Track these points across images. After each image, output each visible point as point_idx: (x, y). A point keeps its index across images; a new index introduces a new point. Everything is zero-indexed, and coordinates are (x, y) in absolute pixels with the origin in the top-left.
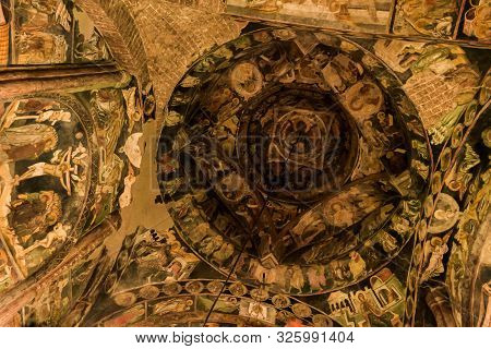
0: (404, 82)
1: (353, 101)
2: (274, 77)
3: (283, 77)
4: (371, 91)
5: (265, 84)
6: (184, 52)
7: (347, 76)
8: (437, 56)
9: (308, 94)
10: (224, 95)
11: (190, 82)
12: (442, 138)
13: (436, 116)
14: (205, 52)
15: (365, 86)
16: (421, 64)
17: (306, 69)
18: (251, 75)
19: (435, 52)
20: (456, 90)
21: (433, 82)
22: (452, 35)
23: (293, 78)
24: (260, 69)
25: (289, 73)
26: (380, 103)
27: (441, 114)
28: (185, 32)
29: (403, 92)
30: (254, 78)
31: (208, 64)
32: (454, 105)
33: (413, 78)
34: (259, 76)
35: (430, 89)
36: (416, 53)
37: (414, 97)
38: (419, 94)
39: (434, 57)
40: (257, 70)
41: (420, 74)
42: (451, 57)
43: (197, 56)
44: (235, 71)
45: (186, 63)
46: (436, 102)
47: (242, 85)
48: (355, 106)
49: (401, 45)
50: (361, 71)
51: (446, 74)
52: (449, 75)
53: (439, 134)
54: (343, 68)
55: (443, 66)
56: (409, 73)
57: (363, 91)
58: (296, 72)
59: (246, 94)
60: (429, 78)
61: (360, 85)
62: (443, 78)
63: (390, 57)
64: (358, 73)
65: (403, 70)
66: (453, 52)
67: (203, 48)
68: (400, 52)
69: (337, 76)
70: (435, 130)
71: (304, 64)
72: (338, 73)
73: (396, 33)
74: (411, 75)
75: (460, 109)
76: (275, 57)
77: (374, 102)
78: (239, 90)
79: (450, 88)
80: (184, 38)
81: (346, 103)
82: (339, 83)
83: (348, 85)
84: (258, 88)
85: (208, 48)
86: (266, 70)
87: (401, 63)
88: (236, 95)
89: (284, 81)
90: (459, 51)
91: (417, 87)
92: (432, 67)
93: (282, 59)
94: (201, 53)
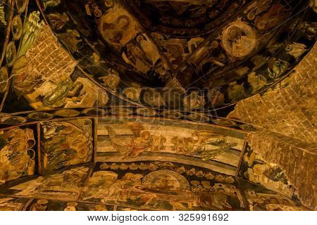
0: (76, 68)
1: (127, 26)
2: (209, 45)
3: (200, 45)
4: (112, 37)
5: (219, 37)
6: (297, 88)
7: (136, 50)
8: (53, 97)
9: (176, 22)
10: (264, 22)
11: (296, 49)
12: (30, 20)
13: (42, 40)
14: (273, 88)
15: (118, 42)
16: (64, 88)
17: (177, 55)
18: (234, 45)
19: (55, 101)
20: (30, 69)
21: (51, 72)
22: (41, 126)
23: (190, 43)
24: (224, 52)
25: (194, 49)
26: (102, 25)
27: (38, 43)
28: (292, 110)
29: (76, 56)
30: (231, 41)
31: (275, 69)
32: (28, 54)
33: (69, 74)
34: (225, 45)
35: (52, 65)
36: (70, 97)
37: (65, 55)
38: (60, 59)
39: (54, 96)
40: (228, 50)
41: (63, 78)
42: (41, 98)
43: (283, 83)
44: (252, 48)
45: (295, 76)
46: (43, 54)
47: (243, 34)
48: (125, 20)
49: (85, 102)
50: (124, 55)
51: (42, 82)
52: (39, 81)
53: (34, 23)
54: (141, 59)
55: (45, 89)
56: (73, 78)
57: (119, 36)
58: (187, 51)
59: (239, 24)
60: (55, 75)
61: (124, 42)
62: (43, 78)
63: (92, 91)
64: (126, 53)
65: (79, 80)
66: (40, 103)
67: (275, 91)
68: (84, 96)
69: (145, 50)
70: (39, 26)
71: (178, 60)
72: (144, 54)
73: (88, 119)
74: (71, 76)
75: (21, 52)
76: (208, 66)
77: (107, 26)
78: (248, 28)
79: (35, 70)
80: (294, 103)
81: (134, 23)
82: (143, 43)
83: (134, 42)
84: (226, 32)
85: (270, 92)
86: (218, 51)
87: (82, 87)
88: (251, 23)
89: (199, 39)
90: (35, 105)
91: (64, 66)
92: (54, 87)
93: (201, 65)
94: (278, 86)
